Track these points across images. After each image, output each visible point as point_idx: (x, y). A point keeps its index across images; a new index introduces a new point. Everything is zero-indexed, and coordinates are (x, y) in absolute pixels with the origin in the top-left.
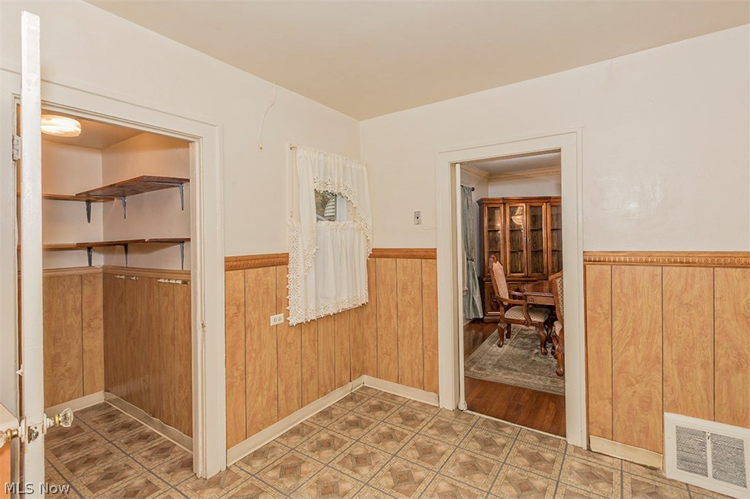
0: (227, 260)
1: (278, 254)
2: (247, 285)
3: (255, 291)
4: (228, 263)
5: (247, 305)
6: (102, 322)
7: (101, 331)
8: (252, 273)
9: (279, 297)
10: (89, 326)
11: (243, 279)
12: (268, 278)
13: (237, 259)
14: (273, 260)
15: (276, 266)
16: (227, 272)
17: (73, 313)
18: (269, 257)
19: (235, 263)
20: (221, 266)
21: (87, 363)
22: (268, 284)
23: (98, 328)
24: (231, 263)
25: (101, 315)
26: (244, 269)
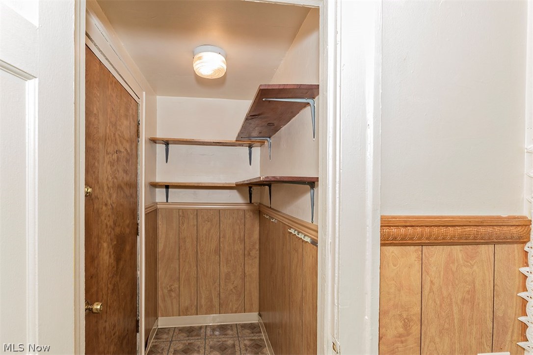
0: (386, 223)
1: (499, 218)
2: (427, 279)
3: (445, 294)
4: (386, 230)
5: (425, 322)
6: (258, 252)
7: (257, 260)
8: (437, 255)
9: (499, 314)
10: (249, 254)
11: (417, 266)
12: (475, 267)
13: (407, 223)
14: (490, 229)
15: (495, 243)
16: (385, 248)
17: (239, 242)
18: (480, 222)
19: (403, 230)
20: (372, 234)
21: (247, 284)
22: (474, 282)
23: (255, 258)
24: (394, 230)
25: (257, 247)
26: (422, 245)
